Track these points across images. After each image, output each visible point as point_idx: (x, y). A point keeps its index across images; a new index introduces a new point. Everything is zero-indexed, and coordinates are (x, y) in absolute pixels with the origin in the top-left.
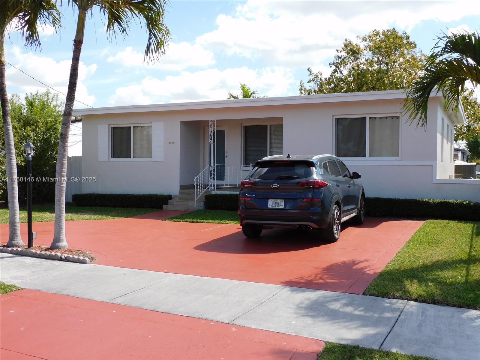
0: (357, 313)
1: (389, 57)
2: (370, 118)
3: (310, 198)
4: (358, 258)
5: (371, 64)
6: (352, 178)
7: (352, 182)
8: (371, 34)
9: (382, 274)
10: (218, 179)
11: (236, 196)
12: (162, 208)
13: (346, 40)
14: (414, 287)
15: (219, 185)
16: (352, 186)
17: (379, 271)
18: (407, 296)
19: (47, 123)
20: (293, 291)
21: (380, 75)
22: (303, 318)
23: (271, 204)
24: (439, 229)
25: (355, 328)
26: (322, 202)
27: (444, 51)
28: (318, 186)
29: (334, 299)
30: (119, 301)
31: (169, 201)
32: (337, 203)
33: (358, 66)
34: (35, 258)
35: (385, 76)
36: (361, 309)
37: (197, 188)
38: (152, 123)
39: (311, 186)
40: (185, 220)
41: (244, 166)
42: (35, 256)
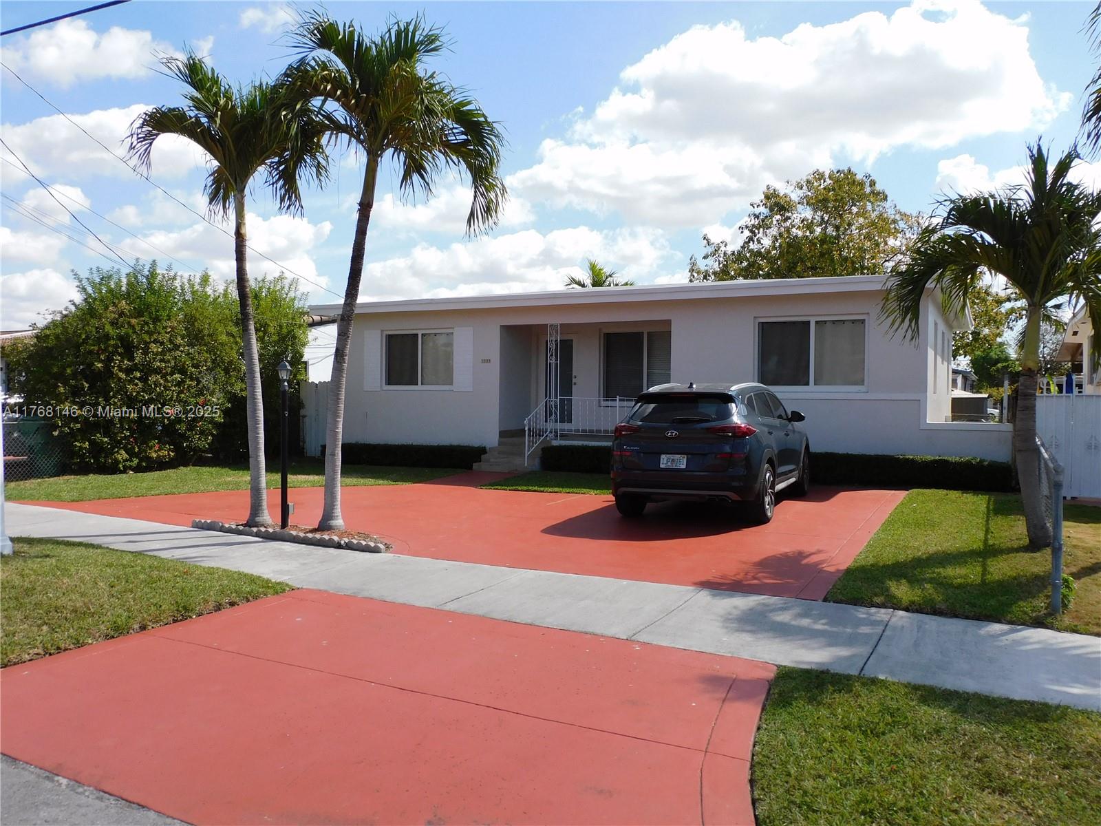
0: (819, 627)
1: (841, 216)
2: (817, 322)
3: (728, 453)
4: (807, 548)
5: (809, 226)
6: (790, 420)
7: (790, 427)
8: (810, 178)
9: (849, 572)
10: (562, 421)
11: (607, 450)
12: (471, 468)
13: (768, 188)
14: (901, 590)
15: (564, 430)
16: (791, 434)
17: (844, 567)
18: (893, 604)
19: (281, 327)
20: (714, 595)
21: (825, 246)
22: (737, 634)
23: (665, 461)
24: (934, 504)
25: (819, 648)
26: (748, 459)
27: (946, 223)
28: (739, 433)
29: (779, 608)
30: (451, 607)
31: (483, 456)
32: (770, 461)
33: (788, 230)
34: (297, 544)
35: (834, 249)
36: (823, 621)
37: (529, 435)
38: (453, 328)
39: (730, 434)
40: (514, 487)
41: (604, 400)
42: (296, 540)
